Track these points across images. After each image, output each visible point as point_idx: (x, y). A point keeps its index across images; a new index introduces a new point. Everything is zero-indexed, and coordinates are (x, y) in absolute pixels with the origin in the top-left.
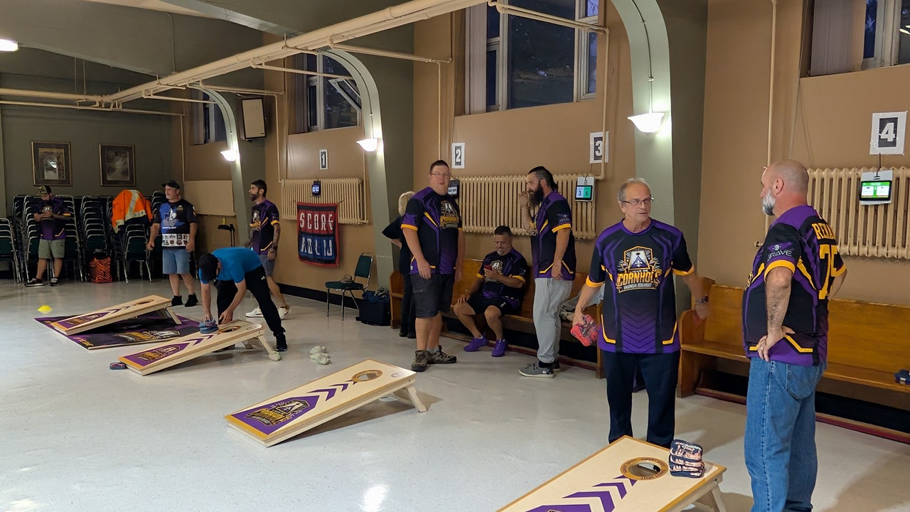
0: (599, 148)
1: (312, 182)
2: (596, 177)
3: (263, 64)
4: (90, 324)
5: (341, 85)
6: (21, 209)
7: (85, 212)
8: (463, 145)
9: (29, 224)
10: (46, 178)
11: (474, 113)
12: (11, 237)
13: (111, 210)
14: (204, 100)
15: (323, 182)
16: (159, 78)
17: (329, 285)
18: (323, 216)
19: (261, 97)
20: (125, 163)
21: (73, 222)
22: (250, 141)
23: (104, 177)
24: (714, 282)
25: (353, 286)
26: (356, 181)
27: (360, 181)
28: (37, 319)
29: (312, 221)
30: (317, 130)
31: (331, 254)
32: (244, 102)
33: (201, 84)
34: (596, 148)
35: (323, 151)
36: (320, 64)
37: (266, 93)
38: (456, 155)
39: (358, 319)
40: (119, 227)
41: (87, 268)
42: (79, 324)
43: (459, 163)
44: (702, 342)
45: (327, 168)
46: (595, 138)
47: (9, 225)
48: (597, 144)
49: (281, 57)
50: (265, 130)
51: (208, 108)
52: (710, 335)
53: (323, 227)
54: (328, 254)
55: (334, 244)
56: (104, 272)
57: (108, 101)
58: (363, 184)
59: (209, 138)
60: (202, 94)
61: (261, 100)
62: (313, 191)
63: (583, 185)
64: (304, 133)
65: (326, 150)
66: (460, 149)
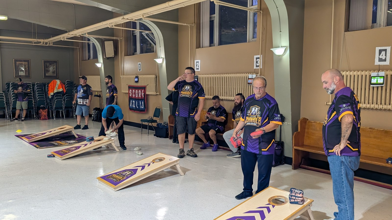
0: (258, 62)
1: (135, 76)
3: (114, 26)
4: (38, 138)
5: (147, 35)
6: (9, 88)
7: (37, 89)
8: (199, 61)
9: (12, 95)
10: (20, 75)
11: (204, 47)
12: (5, 100)
13: (48, 88)
14: (88, 41)
15: (140, 76)
16: (69, 32)
17: (142, 120)
18: (140, 91)
20: (54, 69)
22: (108, 59)
23: (45, 74)
24: (308, 120)
25: (153, 121)
26: (154, 76)
27: (156, 76)
28: (16, 136)
29: (135, 93)
30: (137, 54)
31: (143, 107)
32: (105, 42)
33: (86, 34)
34: (257, 62)
35: (139, 63)
36: (138, 26)
37: (114, 38)
38: (197, 65)
39: (154, 135)
40: (51, 96)
41: (37, 113)
42: (33, 137)
43: (198, 69)
44: (303, 146)
45: (141, 71)
46: (256, 58)
47: (4, 95)
48: (257, 60)
49: (121, 23)
50: (114, 54)
51: (90, 45)
52: (306, 142)
53: (140, 96)
54: (142, 108)
55: (144, 103)
56: (45, 115)
57: (47, 42)
58: (156, 77)
59: (90, 57)
60: (87, 39)
61: (112, 41)
62: (135, 80)
63: (251, 78)
64: (131, 55)
65: (141, 63)
66: (198, 63)
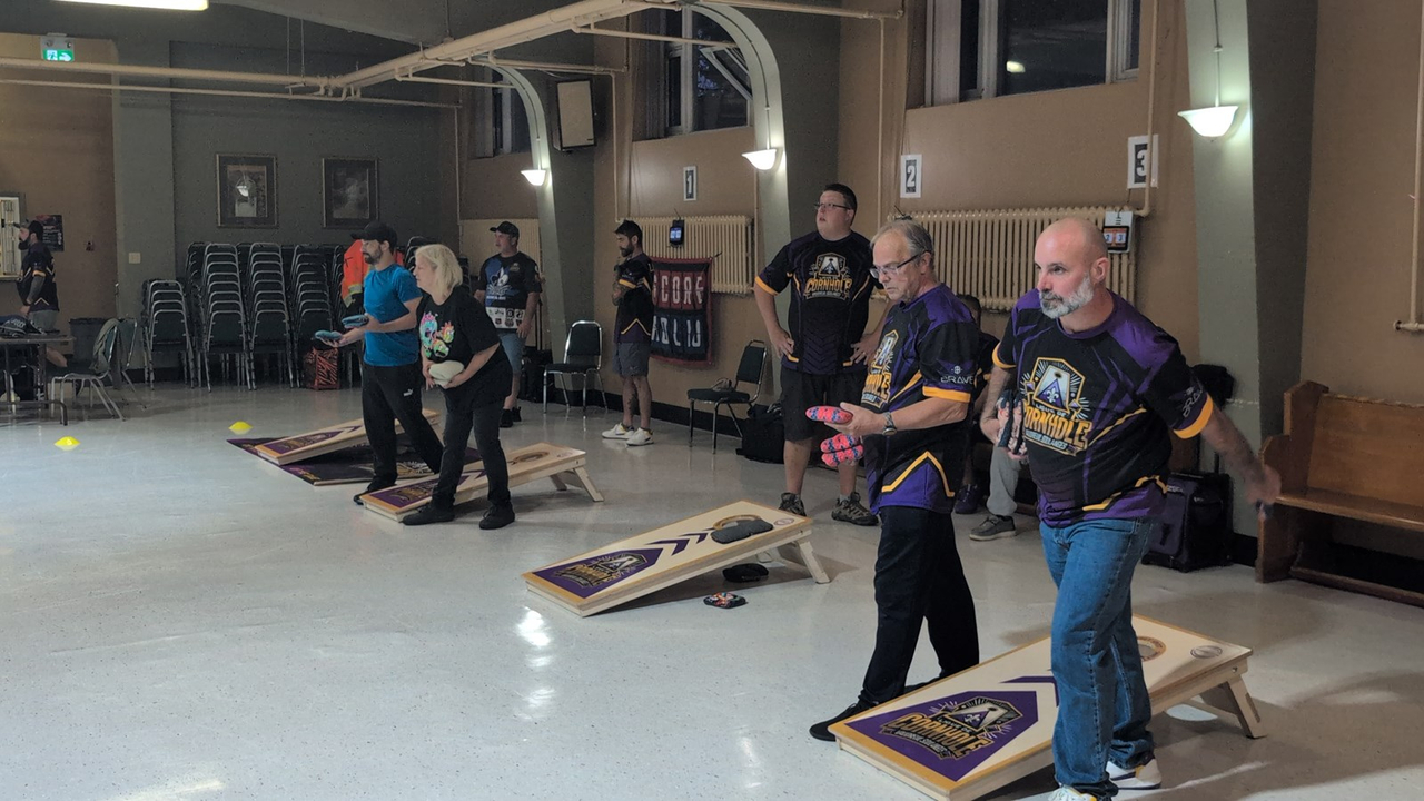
0: (1143, 162)
1: (669, 221)
2: (1138, 213)
3: (592, 26)
4: (312, 449)
5: (720, 56)
6: (199, 266)
7: (299, 272)
8: (918, 158)
9: (212, 291)
10: (237, 214)
11: (940, 104)
12: (184, 312)
13: (341, 266)
14: (494, 82)
15: (688, 221)
16: (424, 48)
17: (693, 394)
18: (688, 279)
19: (588, 78)
20: (362, 190)
21: (281, 289)
22: (570, 152)
23: (329, 213)
24: (1326, 390)
25: (732, 396)
26: (742, 220)
27: (749, 220)
28: (230, 441)
29: (669, 289)
30: (681, 133)
31: (698, 344)
32: (561, 87)
33: (490, 58)
34: (1138, 163)
35: (688, 169)
36: (687, 24)
37: (597, 70)
38: (908, 175)
39: (739, 452)
40: (353, 296)
41: (300, 366)
42: (297, 447)
43: (912, 190)
44: (1303, 490)
45: (695, 199)
46: (1136, 146)
47: (181, 293)
48: (1140, 156)
49: (621, 15)
50: (594, 133)
51: (501, 95)
52: (1318, 477)
53: (687, 299)
54: (694, 344)
55: (704, 328)
56: (328, 372)
57: (340, 85)
58: (753, 225)
59: (501, 146)
60: (491, 72)
61: (587, 83)
62: (672, 237)
63: (1114, 224)
64: (659, 138)
65: (694, 168)
66: (915, 165)
